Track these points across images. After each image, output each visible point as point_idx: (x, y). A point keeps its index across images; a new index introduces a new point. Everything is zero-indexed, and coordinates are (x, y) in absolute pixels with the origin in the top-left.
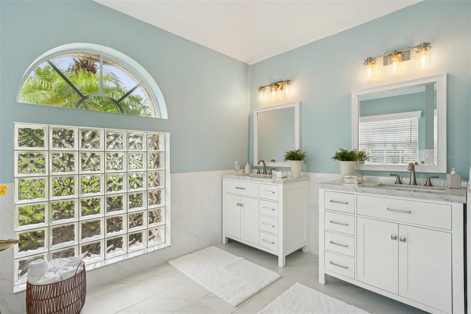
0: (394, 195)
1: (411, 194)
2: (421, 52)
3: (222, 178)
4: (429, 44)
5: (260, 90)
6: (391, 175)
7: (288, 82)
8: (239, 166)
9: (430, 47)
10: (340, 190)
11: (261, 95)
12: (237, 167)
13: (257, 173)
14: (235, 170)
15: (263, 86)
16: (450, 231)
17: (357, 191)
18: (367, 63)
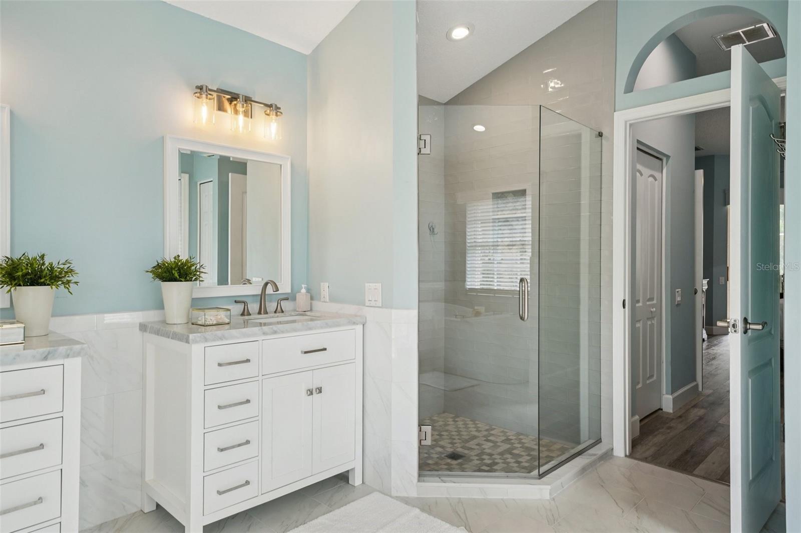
0: (310, 329)
2: (271, 116)
4: (280, 108)
6: (235, 302)
10: (237, 338)
16: (354, 361)
17: (264, 334)
18: (201, 94)
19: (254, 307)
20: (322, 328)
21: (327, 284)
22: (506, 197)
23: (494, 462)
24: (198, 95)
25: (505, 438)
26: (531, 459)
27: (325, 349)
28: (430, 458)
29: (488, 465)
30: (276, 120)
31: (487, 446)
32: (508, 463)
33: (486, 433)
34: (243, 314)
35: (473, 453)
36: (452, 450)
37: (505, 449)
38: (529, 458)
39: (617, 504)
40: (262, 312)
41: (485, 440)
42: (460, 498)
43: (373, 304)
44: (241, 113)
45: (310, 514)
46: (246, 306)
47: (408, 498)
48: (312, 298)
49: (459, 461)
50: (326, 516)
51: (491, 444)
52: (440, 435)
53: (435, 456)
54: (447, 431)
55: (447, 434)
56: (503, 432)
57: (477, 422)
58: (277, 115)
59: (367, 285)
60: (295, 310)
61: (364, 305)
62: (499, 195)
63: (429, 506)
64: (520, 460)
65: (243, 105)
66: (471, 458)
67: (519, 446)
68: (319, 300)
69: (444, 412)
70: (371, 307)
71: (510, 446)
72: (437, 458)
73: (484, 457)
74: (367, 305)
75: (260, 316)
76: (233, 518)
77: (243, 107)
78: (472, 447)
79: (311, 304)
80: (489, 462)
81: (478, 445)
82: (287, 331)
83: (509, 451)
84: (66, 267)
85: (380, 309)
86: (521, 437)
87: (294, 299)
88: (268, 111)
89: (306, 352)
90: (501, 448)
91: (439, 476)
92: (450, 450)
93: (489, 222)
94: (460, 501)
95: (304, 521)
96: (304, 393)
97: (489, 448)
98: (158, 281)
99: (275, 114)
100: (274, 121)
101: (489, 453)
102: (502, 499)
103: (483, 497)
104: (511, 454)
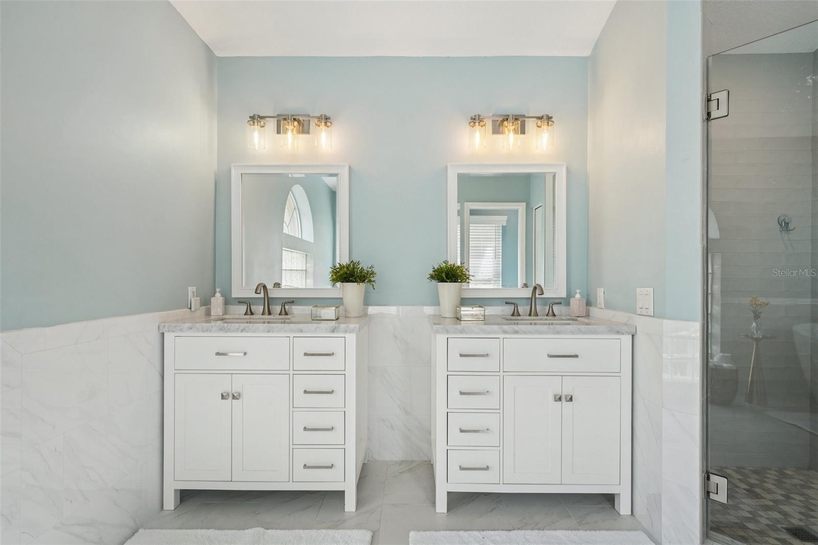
0: (558, 333)
1: (579, 329)
2: (542, 127)
3: (163, 333)
4: (552, 118)
5: (254, 122)
6: (506, 303)
7: (326, 120)
8: (198, 298)
9: (553, 122)
10: (477, 333)
11: (256, 135)
12: (195, 300)
13: (246, 314)
14: (190, 308)
15: (261, 115)
16: (619, 374)
17: (505, 332)
18: (475, 123)
19: (523, 309)
20: (572, 333)
21: (602, 290)
24: (472, 124)
27: (576, 356)
28: (753, 520)
30: (548, 130)
34: (513, 315)
36: (802, 524)
40: (532, 315)
43: (644, 312)
44: (511, 131)
45: (553, 523)
46: (516, 308)
48: (588, 304)
50: (564, 532)
52: (787, 497)
53: (764, 521)
54: (802, 495)
55: (802, 499)
58: (548, 125)
59: (638, 290)
60: (569, 315)
61: (635, 313)
65: (513, 122)
68: (596, 306)
69: (809, 469)
70: (641, 315)
72: (767, 525)
74: (638, 313)
75: (530, 318)
76: (486, 495)
77: (513, 125)
79: (587, 310)
84: (371, 270)
85: (653, 319)
87: (568, 304)
88: (539, 123)
89: (553, 356)
92: (796, 522)
95: (545, 527)
96: (551, 398)
98: (434, 282)
99: (546, 124)
100: (545, 131)
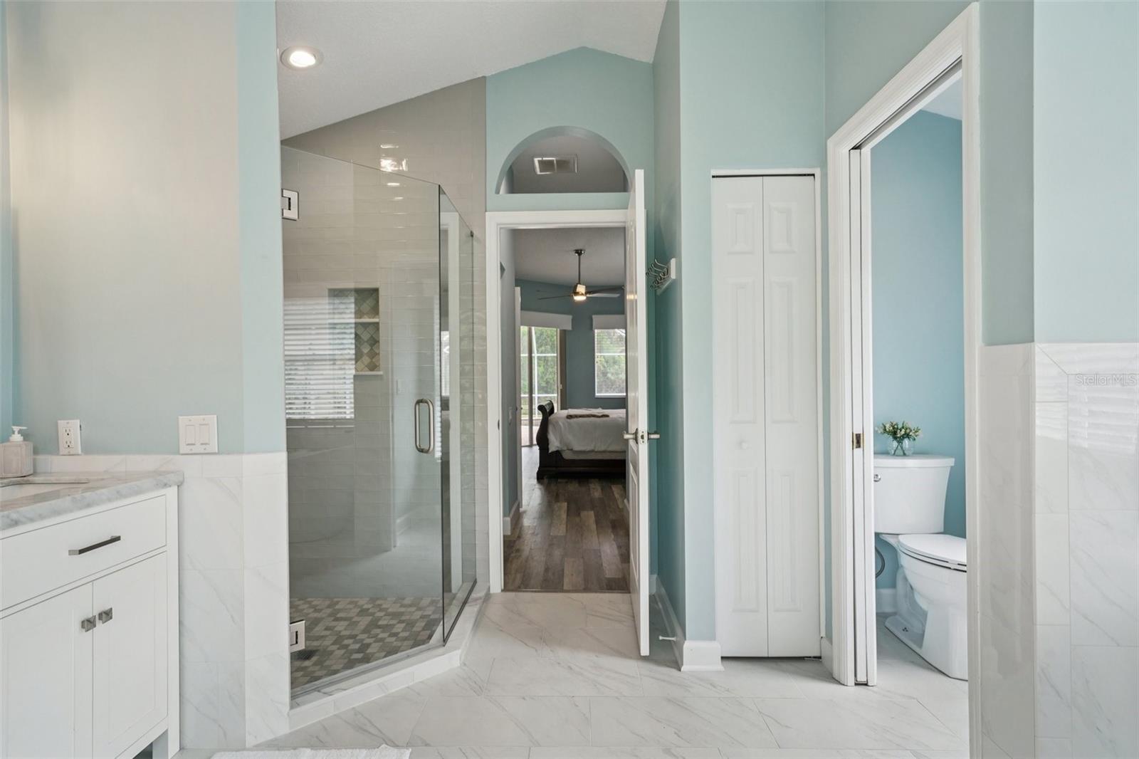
16: (163, 550)
21: (78, 423)
22: (347, 296)
23: (363, 645)
25: (359, 609)
26: (407, 625)
27: (118, 539)
29: (358, 651)
31: (341, 626)
32: (382, 640)
33: (329, 611)
35: (327, 642)
37: (367, 623)
38: (403, 625)
39: (526, 644)
41: (333, 620)
42: (353, 708)
43: (197, 449)
47: (276, 739)
48: (36, 451)
49: (314, 659)
51: (346, 623)
56: (351, 603)
57: (309, 599)
59: (182, 419)
61: (178, 453)
62: (336, 293)
63: (317, 737)
64: (394, 630)
66: (329, 649)
67: (382, 614)
68: (56, 451)
70: (194, 454)
71: (371, 617)
73: (346, 642)
74: (181, 452)
78: (322, 634)
79: (34, 460)
80: (357, 646)
81: (327, 629)
82: (42, 517)
83: (374, 624)
86: (379, 602)
89: (81, 551)
90: (361, 623)
91: (318, 689)
93: (325, 328)
94: (356, 712)
96: (76, 627)
97: (345, 629)
101: (349, 635)
102: (408, 687)
103: (384, 695)
104: (379, 627)
